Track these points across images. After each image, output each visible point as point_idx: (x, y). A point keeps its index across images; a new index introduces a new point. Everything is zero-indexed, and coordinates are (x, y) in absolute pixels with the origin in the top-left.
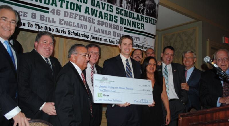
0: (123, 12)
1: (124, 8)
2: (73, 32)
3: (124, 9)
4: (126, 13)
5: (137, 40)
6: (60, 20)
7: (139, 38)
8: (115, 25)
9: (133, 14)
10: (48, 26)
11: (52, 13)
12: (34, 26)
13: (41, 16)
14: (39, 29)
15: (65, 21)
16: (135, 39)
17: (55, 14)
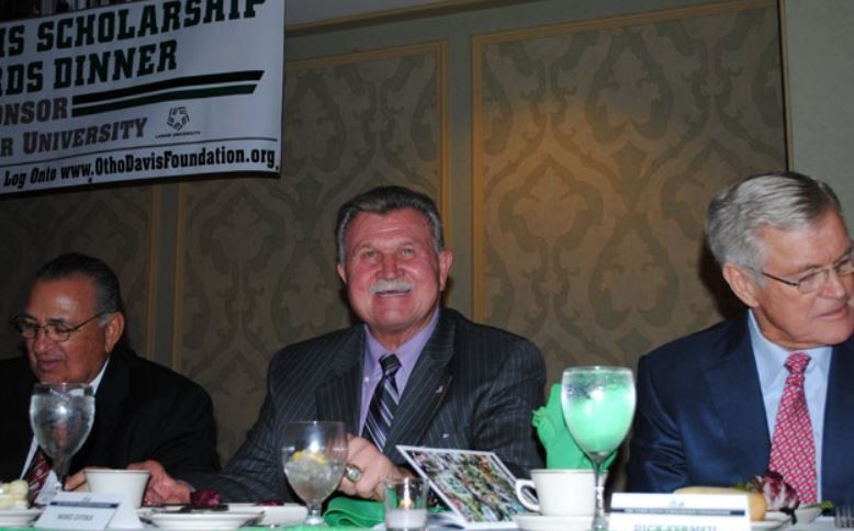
0: (71, 32)
1: (77, 10)
3: (74, 16)
4: (85, 31)
5: (126, 136)
7: (137, 121)
8: (32, 104)
9: (124, 14)
16: (121, 133)
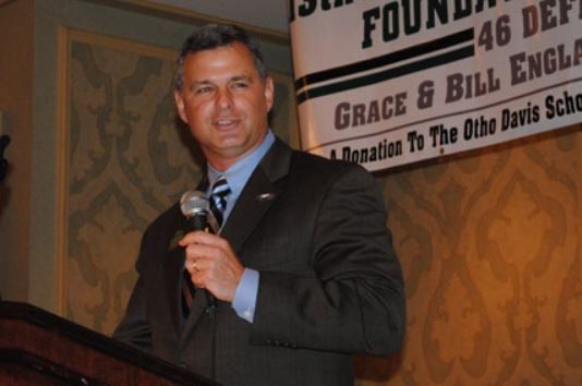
2: (563, 98)
6: (513, 59)
10: (475, 116)
11: (484, 47)
12: (428, 141)
13: (450, 79)
14: (444, 146)
15: (531, 58)
17: (495, 43)
